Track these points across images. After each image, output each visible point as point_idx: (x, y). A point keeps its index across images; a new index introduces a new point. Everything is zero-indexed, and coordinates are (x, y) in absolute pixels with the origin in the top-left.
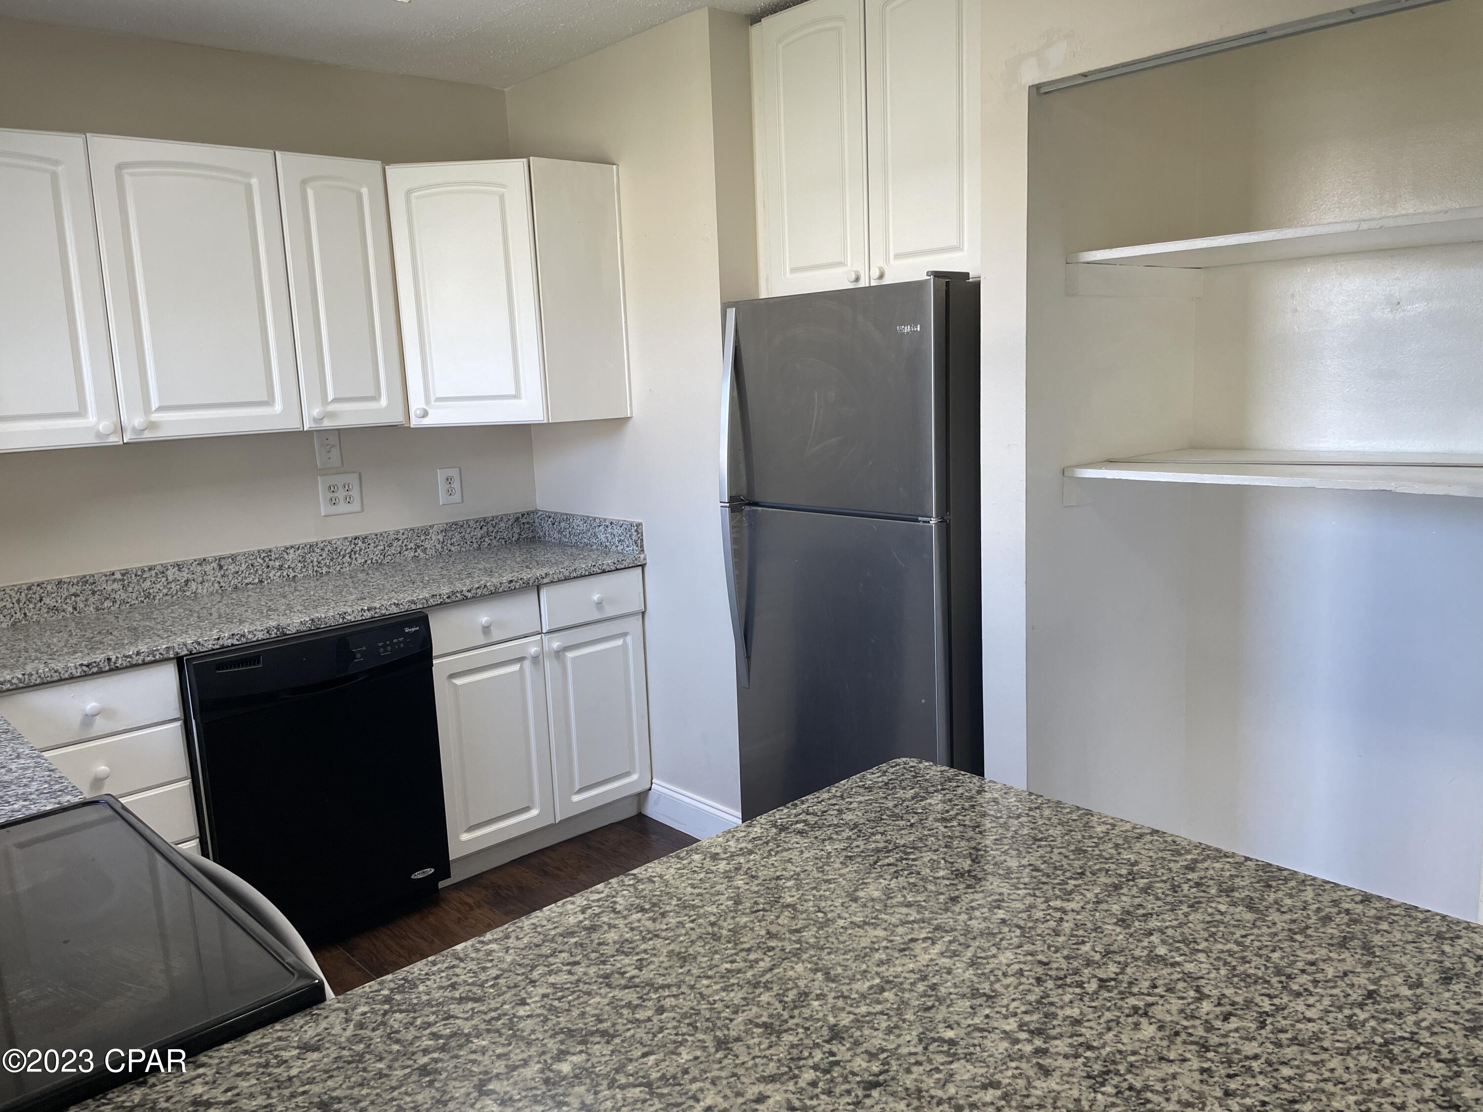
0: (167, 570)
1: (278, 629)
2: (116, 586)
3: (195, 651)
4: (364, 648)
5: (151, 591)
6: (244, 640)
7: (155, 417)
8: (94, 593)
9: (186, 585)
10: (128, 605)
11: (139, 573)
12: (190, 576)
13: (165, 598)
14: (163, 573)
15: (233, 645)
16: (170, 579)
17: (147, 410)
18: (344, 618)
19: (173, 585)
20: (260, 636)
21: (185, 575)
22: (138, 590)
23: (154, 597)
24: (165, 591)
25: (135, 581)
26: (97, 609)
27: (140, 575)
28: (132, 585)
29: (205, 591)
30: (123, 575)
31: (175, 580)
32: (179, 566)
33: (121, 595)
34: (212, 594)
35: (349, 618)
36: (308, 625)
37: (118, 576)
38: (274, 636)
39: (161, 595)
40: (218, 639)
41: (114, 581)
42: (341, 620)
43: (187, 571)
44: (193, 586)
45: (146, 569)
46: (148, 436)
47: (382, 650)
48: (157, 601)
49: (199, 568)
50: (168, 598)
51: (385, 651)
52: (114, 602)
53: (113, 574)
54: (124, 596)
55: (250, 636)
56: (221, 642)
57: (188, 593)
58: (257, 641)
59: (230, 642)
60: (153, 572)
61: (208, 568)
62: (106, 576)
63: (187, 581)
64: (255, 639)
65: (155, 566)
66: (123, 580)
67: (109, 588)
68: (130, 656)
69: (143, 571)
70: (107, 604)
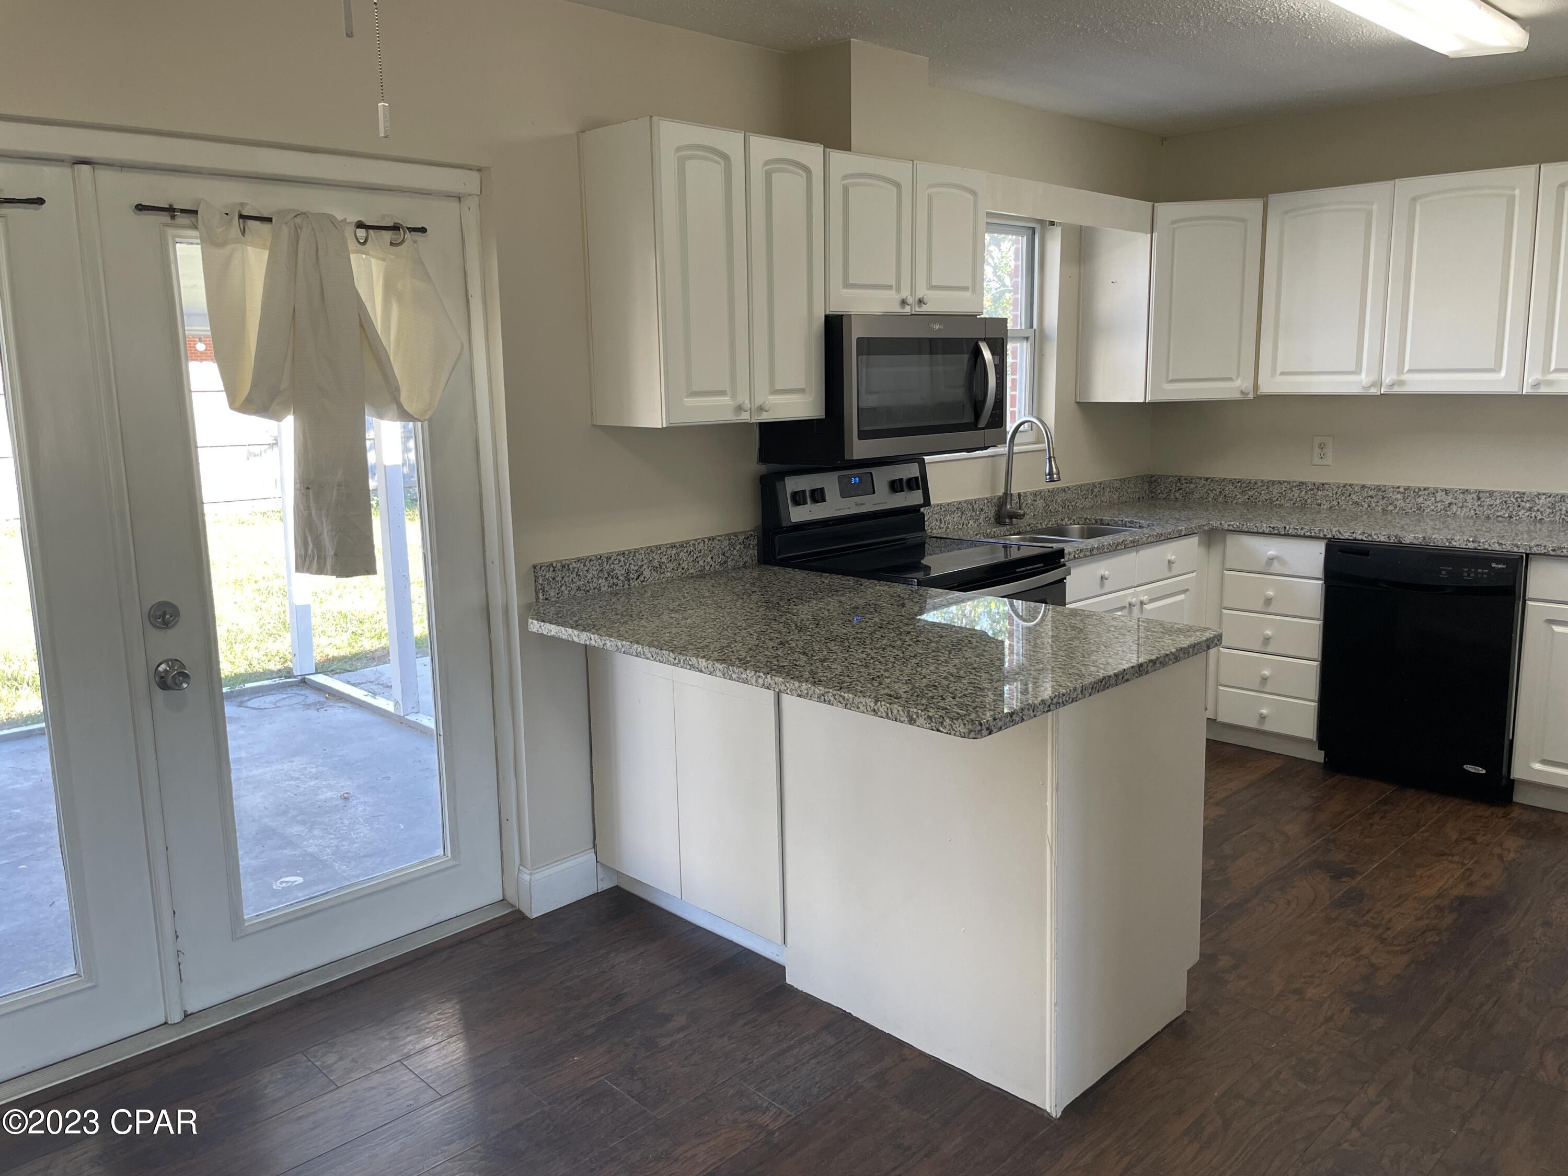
0: (1437, 492)
1: (1396, 538)
2: (1399, 496)
3: (1336, 537)
4: (1450, 569)
5: (1422, 505)
6: (1370, 539)
7: (1406, 377)
8: (1383, 498)
9: (1449, 507)
10: (1404, 512)
11: (1417, 490)
12: (1454, 501)
13: (1431, 513)
14: (1434, 494)
15: (1362, 540)
16: (1438, 499)
17: (1400, 370)
18: (1450, 543)
19: (1439, 504)
20: (1382, 539)
21: (1449, 499)
22: (1413, 503)
23: (1424, 510)
24: (1432, 507)
25: (1413, 496)
26: (1383, 510)
27: (1417, 492)
28: (1409, 498)
29: (1463, 514)
30: (1405, 490)
31: (1442, 501)
32: (1447, 492)
33: (1400, 504)
34: (1468, 517)
35: (1455, 544)
36: (1419, 540)
37: (1402, 490)
38: (1392, 541)
39: (1429, 510)
40: (1353, 533)
41: (1398, 492)
42: (1447, 544)
43: (1451, 496)
44: (1454, 508)
45: (1422, 489)
46: (1397, 390)
47: (1465, 574)
48: (1425, 513)
49: (1462, 496)
50: (1433, 513)
51: (1469, 575)
52: (1395, 507)
53: (1399, 488)
54: (1403, 504)
55: (1375, 537)
56: (1354, 535)
57: (1449, 513)
58: (1380, 542)
59: (1360, 537)
60: (1426, 492)
61: (1469, 497)
62: (1393, 488)
63: (1450, 504)
64: (1378, 540)
65: (1429, 488)
66: (1405, 493)
67: (1394, 497)
68: (1297, 529)
69: (1420, 490)
70: (1391, 508)
